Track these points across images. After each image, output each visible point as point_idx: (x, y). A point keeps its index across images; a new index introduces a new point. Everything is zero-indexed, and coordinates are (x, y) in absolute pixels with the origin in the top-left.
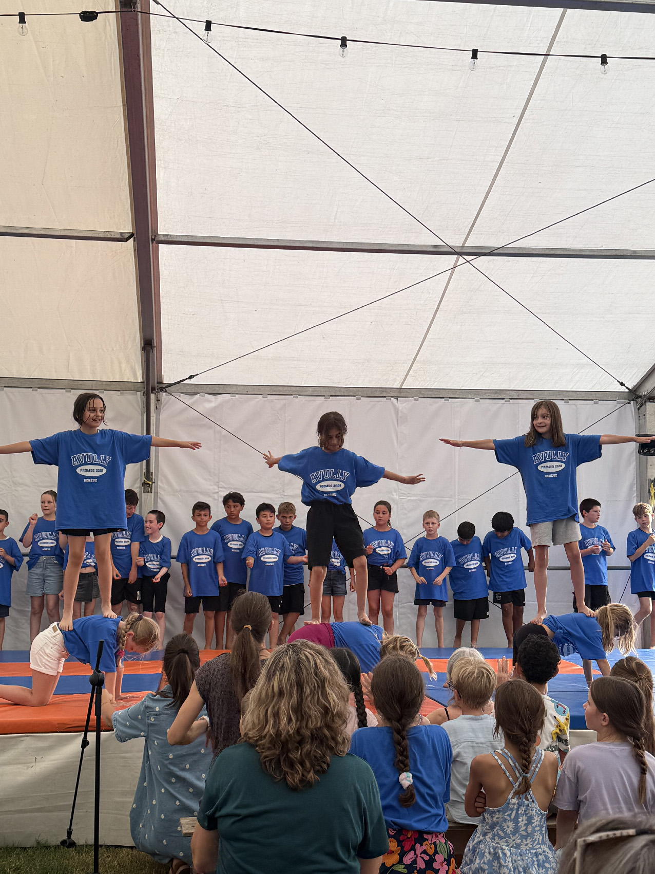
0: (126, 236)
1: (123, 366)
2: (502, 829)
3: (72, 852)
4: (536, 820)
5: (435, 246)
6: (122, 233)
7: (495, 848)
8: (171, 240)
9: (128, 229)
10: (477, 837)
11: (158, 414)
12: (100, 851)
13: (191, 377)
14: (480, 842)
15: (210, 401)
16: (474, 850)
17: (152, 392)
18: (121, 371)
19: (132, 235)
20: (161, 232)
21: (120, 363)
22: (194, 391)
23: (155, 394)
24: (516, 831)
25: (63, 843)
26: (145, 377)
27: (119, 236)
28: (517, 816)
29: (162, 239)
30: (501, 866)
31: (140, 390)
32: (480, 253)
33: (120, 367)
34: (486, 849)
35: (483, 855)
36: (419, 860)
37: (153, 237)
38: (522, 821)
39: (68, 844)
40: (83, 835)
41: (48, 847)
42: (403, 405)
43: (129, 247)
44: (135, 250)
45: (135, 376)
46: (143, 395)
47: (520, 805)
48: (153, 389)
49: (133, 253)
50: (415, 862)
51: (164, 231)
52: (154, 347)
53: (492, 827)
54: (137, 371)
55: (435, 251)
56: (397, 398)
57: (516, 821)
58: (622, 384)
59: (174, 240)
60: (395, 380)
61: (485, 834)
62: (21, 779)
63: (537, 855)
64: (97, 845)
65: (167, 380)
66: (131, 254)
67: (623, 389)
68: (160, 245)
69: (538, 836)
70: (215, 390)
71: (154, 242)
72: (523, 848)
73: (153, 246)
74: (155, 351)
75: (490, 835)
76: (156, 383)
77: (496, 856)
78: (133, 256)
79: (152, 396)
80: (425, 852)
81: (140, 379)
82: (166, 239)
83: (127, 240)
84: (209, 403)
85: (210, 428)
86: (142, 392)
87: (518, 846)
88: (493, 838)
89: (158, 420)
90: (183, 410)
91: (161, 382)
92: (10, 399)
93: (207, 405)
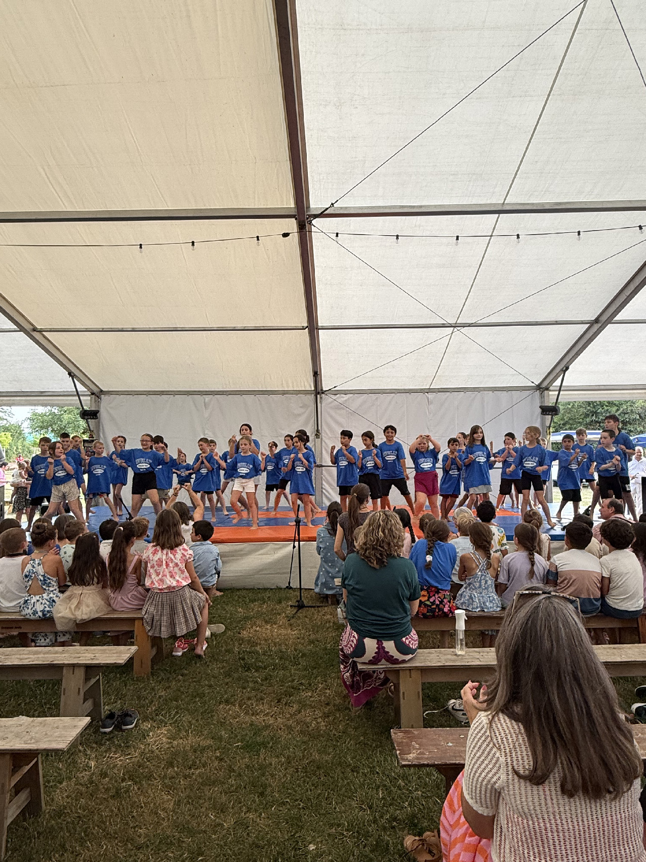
0: (305, 327)
1: (306, 383)
2: (474, 586)
3: (291, 591)
4: (489, 582)
5: (443, 324)
6: (303, 326)
7: (470, 594)
9: (306, 325)
10: (463, 589)
11: (321, 404)
12: (302, 591)
13: (335, 387)
14: (464, 592)
15: (343, 397)
16: (461, 595)
18: (305, 386)
19: (307, 327)
20: (319, 324)
21: (304, 382)
22: (337, 393)
23: (320, 395)
24: (480, 586)
25: (287, 587)
26: (315, 388)
27: (302, 328)
28: (481, 580)
29: (320, 327)
30: (473, 601)
32: (464, 326)
33: (304, 384)
34: (467, 593)
35: (465, 597)
36: (436, 600)
37: (316, 327)
38: (483, 582)
39: (289, 588)
40: (295, 584)
41: (281, 589)
42: (430, 396)
43: (306, 332)
44: (309, 333)
45: (311, 387)
46: (314, 396)
47: (482, 575)
48: (319, 393)
50: (435, 601)
51: (321, 324)
52: (318, 375)
53: (469, 584)
54: (311, 385)
55: (443, 326)
56: (428, 393)
57: (480, 582)
58: (533, 382)
59: (325, 328)
60: (426, 385)
61: (466, 588)
62: (270, 560)
63: (489, 597)
64: (301, 589)
65: (324, 389)
66: (307, 335)
67: (533, 385)
68: (319, 330)
69: (490, 589)
70: (346, 392)
71: (317, 329)
72: (483, 594)
73: (316, 331)
74: (319, 377)
75: (468, 588)
76: (320, 390)
77: (471, 597)
79: (318, 396)
80: (439, 597)
81: (313, 389)
82: (322, 327)
83: (305, 329)
84: (343, 398)
85: (344, 409)
86: (314, 394)
87: (481, 593)
88: (470, 590)
89: (321, 406)
90: (332, 402)
91: (322, 390)
92: (259, 400)
93: (342, 399)
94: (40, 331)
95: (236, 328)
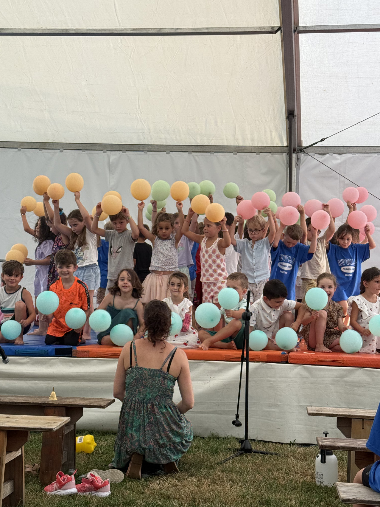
0: (276, 29)
1: (274, 134)
6: (272, 28)
8: (308, 29)
9: (277, 24)
11: (298, 169)
13: (322, 140)
15: (337, 159)
17: (294, 153)
18: (272, 138)
19: (279, 29)
20: (300, 24)
21: (271, 132)
22: (324, 151)
23: (296, 154)
26: (289, 142)
27: (270, 30)
29: (301, 29)
31: (285, 151)
33: (271, 135)
37: (295, 29)
43: (278, 38)
44: (282, 41)
45: (282, 142)
46: (288, 155)
48: (294, 150)
49: (280, 43)
51: (303, 24)
52: (295, 116)
54: (283, 137)
59: (310, 29)
65: (304, 144)
66: (279, 44)
68: (300, 35)
70: (340, 151)
71: (296, 32)
73: (295, 36)
74: (296, 119)
76: (297, 146)
78: (281, 45)
79: (294, 155)
81: (285, 144)
82: (304, 29)
83: (276, 32)
84: (335, 160)
85: (336, 179)
86: (287, 153)
89: (298, 174)
90: (316, 166)
91: (300, 146)
92: (196, 161)
93: (335, 162)
95: (162, 31)
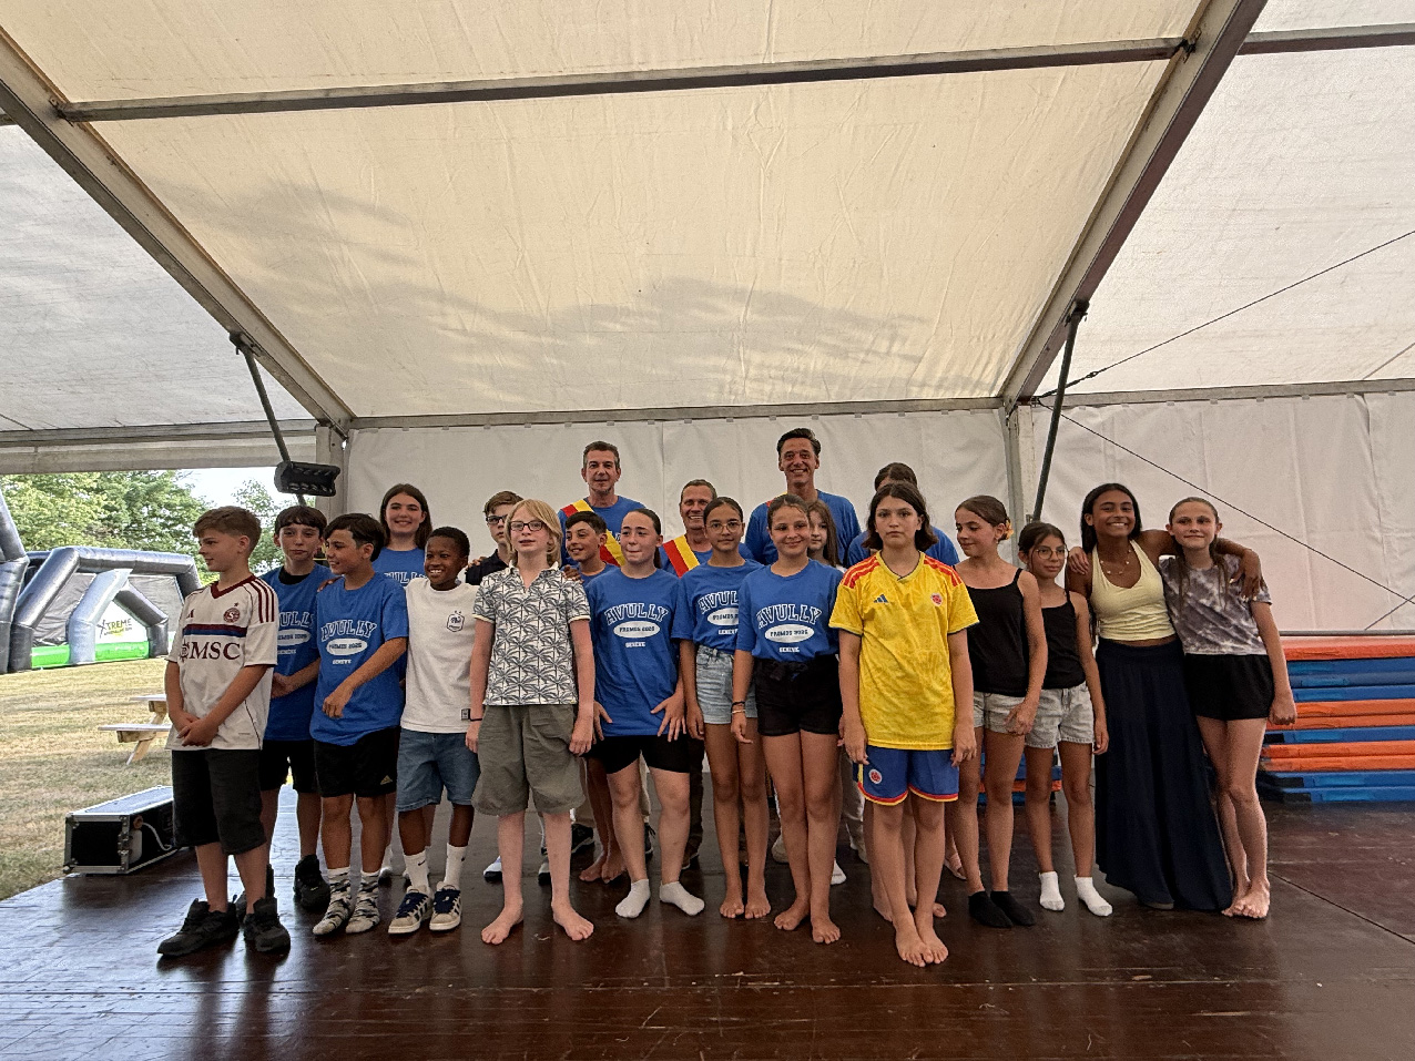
0: (1175, 44)
1: (990, 368)
18: (979, 378)
21: (988, 364)
31: (996, 406)
33: (983, 371)
42: (1374, 403)
45: (993, 386)
54: (1001, 377)
56: (1361, 394)
81: (995, 393)
86: (1001, 408)
94: (80, 116)
